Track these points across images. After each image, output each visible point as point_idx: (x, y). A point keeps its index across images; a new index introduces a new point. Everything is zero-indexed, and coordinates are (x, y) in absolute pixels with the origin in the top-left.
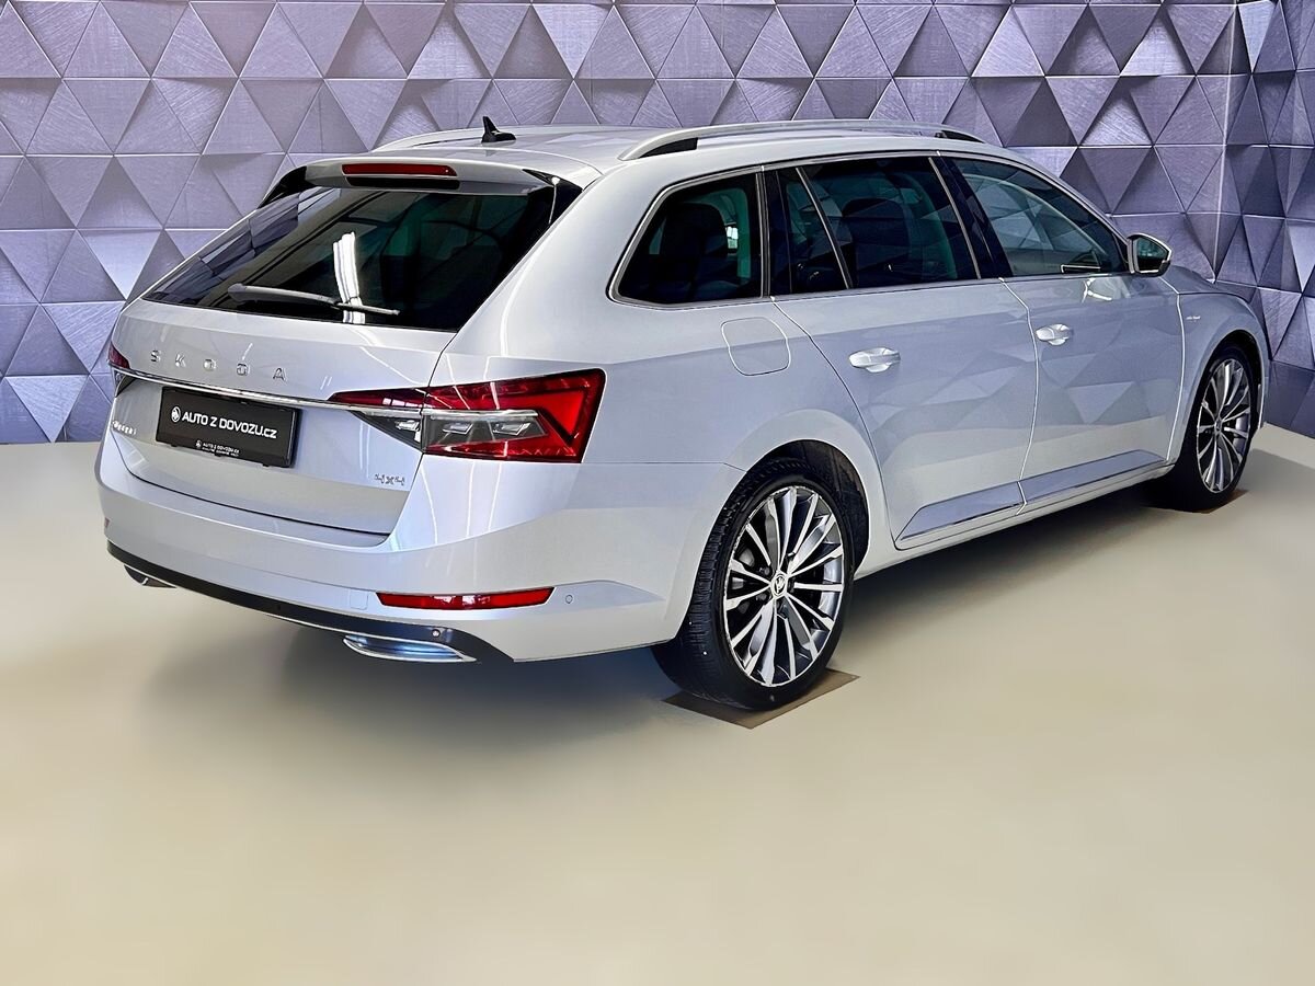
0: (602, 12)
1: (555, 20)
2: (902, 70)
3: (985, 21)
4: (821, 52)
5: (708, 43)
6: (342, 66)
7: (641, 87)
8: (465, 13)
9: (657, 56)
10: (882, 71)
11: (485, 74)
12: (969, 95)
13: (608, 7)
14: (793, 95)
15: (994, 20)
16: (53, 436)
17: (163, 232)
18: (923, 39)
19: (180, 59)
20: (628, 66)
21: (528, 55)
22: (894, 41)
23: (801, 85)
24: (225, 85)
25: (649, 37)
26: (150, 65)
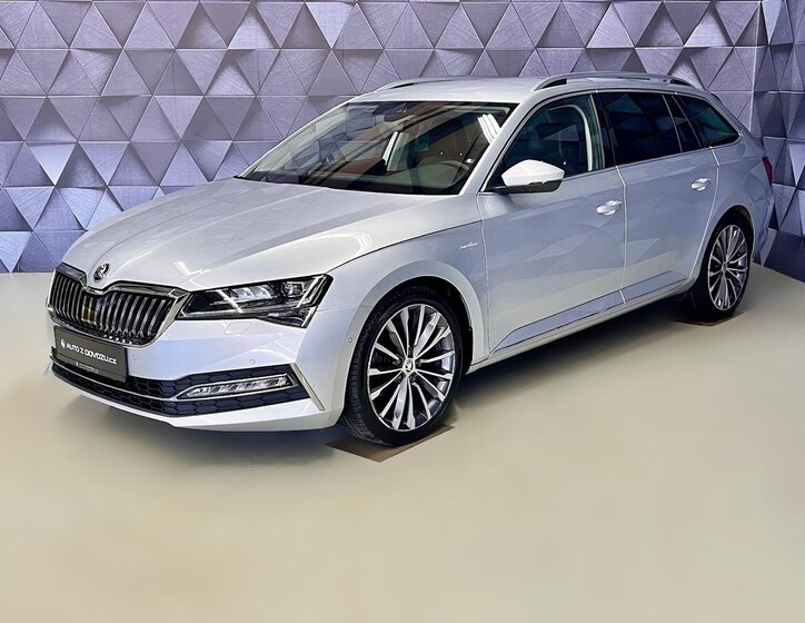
0: (349, 7)
1: (320, 12)
2: (542, 44)
3: (595, 12)
4: (489, 33)
5: (417, 26)
6: (187, 41)
7: (374, 54)
8: (263, 9)
9: (384, 35)
10: (528, 44)
11: (276, 46)
12: (585, 60)
13: (353, 4)
14: (471, 60)
15: (601, 12)
16: (11, 269)
17: (77, 144)
18: (555, 24)
19: (86, 37)
20: (366, 41)
21: (303, 34)
22: (536, 25)
23: (476, 53)
24: (114, 53)
25: (379, 23)
26: (68, 40)
